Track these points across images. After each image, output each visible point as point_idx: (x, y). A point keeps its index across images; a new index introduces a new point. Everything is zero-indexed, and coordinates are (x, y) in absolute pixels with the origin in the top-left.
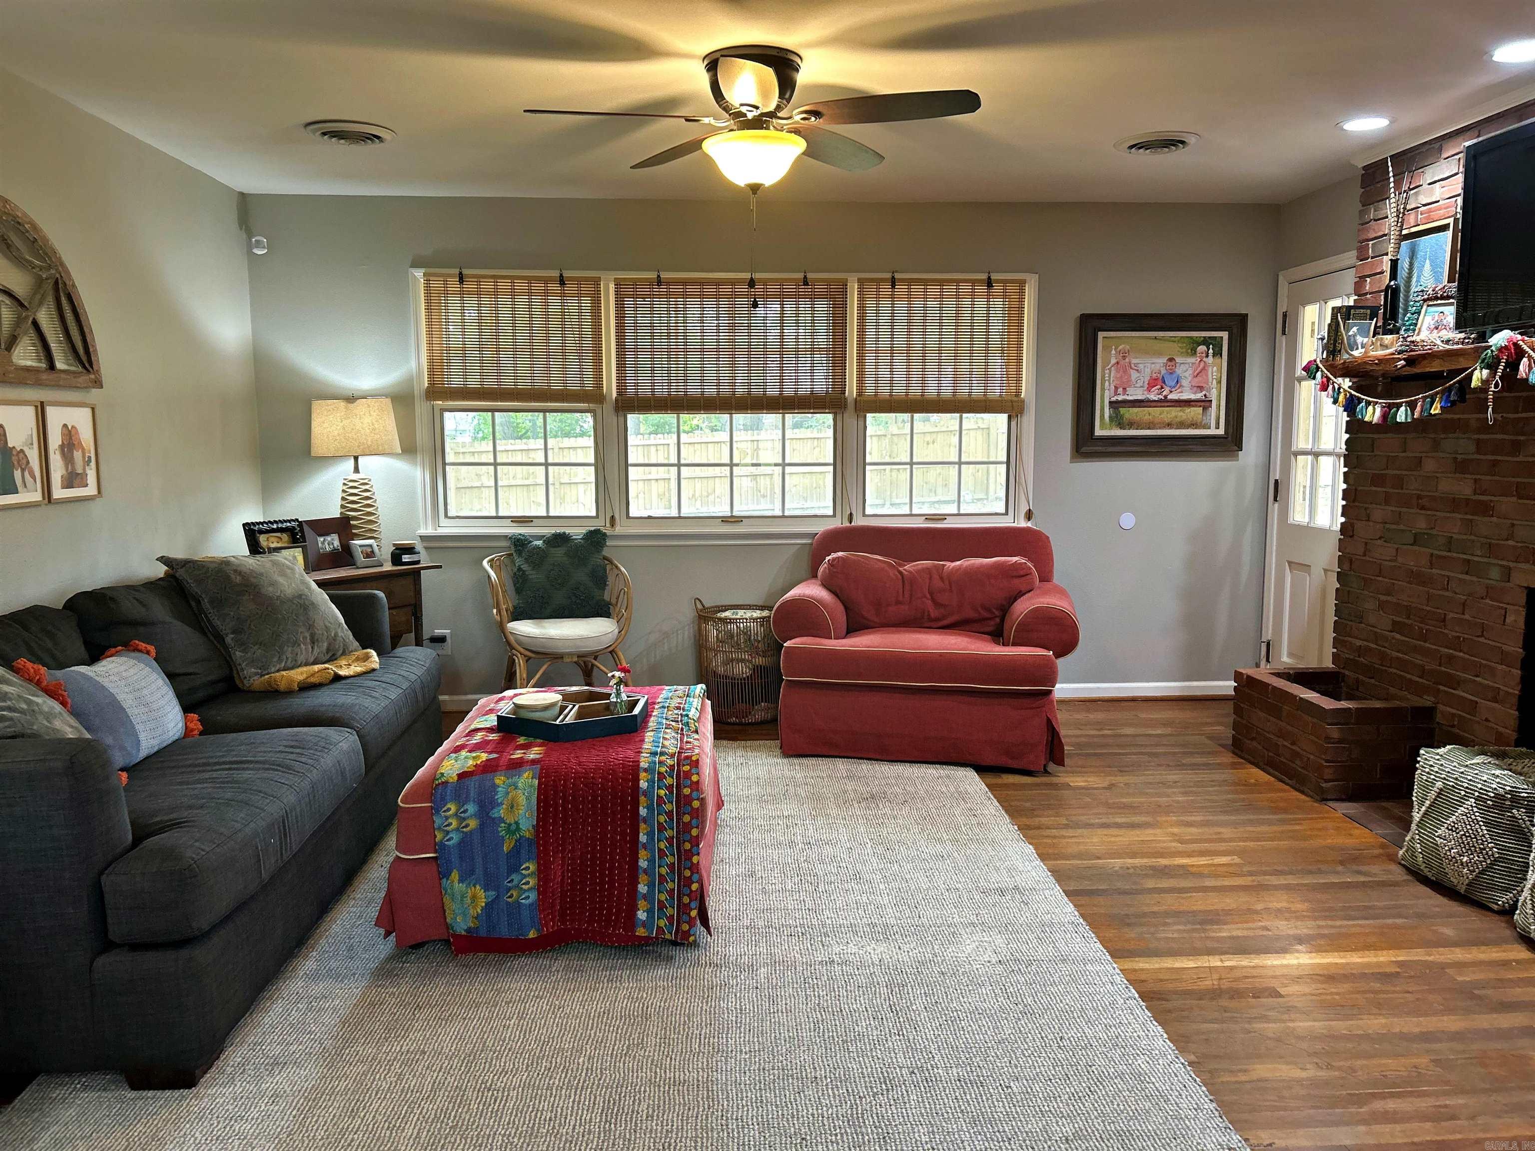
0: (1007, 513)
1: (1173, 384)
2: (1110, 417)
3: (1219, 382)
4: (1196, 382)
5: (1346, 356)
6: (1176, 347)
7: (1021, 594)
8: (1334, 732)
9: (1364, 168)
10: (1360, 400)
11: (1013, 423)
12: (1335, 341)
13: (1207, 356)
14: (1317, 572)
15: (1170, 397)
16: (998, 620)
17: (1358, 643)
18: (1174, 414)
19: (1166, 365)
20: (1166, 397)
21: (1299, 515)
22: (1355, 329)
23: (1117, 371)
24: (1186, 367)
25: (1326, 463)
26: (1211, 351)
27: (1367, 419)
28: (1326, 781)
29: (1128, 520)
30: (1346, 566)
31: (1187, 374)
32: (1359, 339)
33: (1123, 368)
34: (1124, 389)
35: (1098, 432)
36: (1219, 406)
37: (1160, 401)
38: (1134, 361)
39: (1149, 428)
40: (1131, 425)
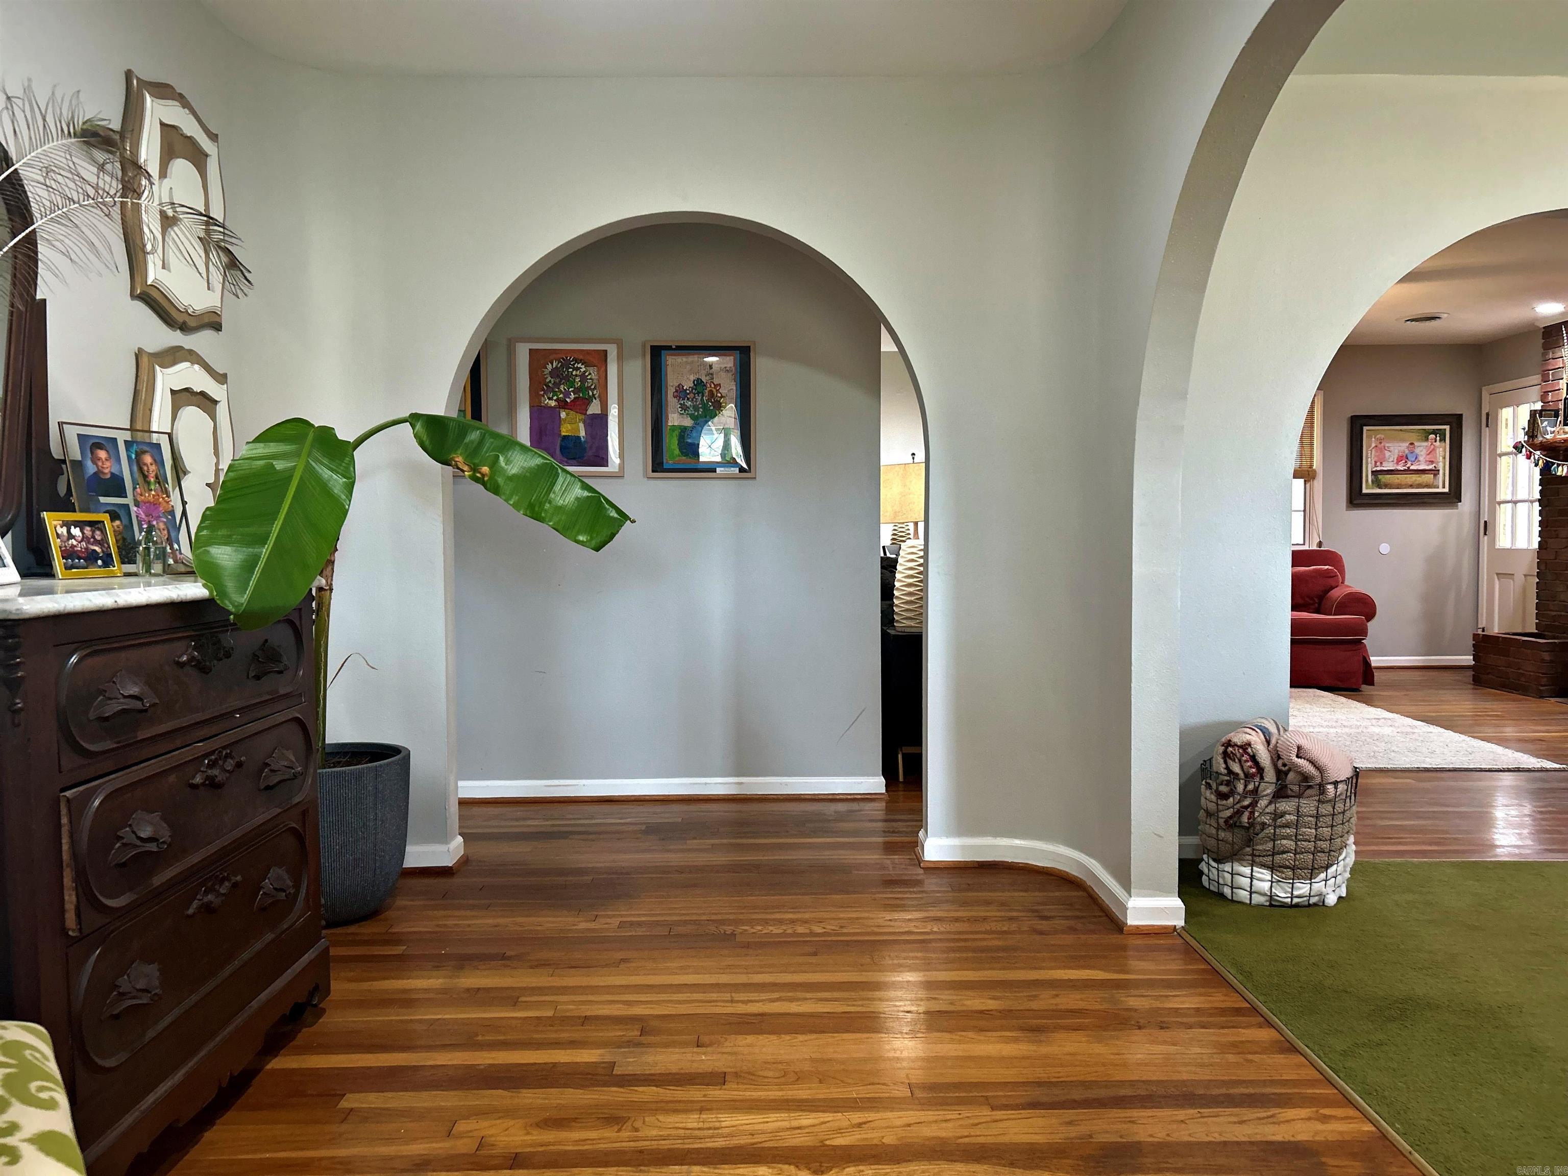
0: (1304, 544)
1: (1414, 459)
2: (1372, 481)
3: (1444, 458)
4: (1428, 458)
5: (1541, 439)
6: (1413, 437)
7: (1332, 588)
8: (1546, 656)
9: (1544, 328)
10: (1554, 464)
11: (1308, 485)
12: (1533, 430)
13: (1436, 441)
14: (1519, 578)
15: (1412, 468)
16: (1317, 605)
17: (1554, 613)
18: (1414, 479)
19: (1408, 447)
20: (1409, 468)
21: (1503, 541)
22: (1546, 423)
23: (1376, 452)
24: (1422, 448)
25: (1522, 508)
26: (1438, 438)
27: (1559, 474)
28: (1542, 686)
29: (1385, 548)
30: (1543, 567)
31: (1422, 453)
32: (1549, 429)
33: (1380, 449)
34: (1381, 463)
35: (1365, 491)
36: (1444, 474)
37: (1405, 470)
38: (1387, 445)
39: (1398, 488)
40: (1386, 486)
